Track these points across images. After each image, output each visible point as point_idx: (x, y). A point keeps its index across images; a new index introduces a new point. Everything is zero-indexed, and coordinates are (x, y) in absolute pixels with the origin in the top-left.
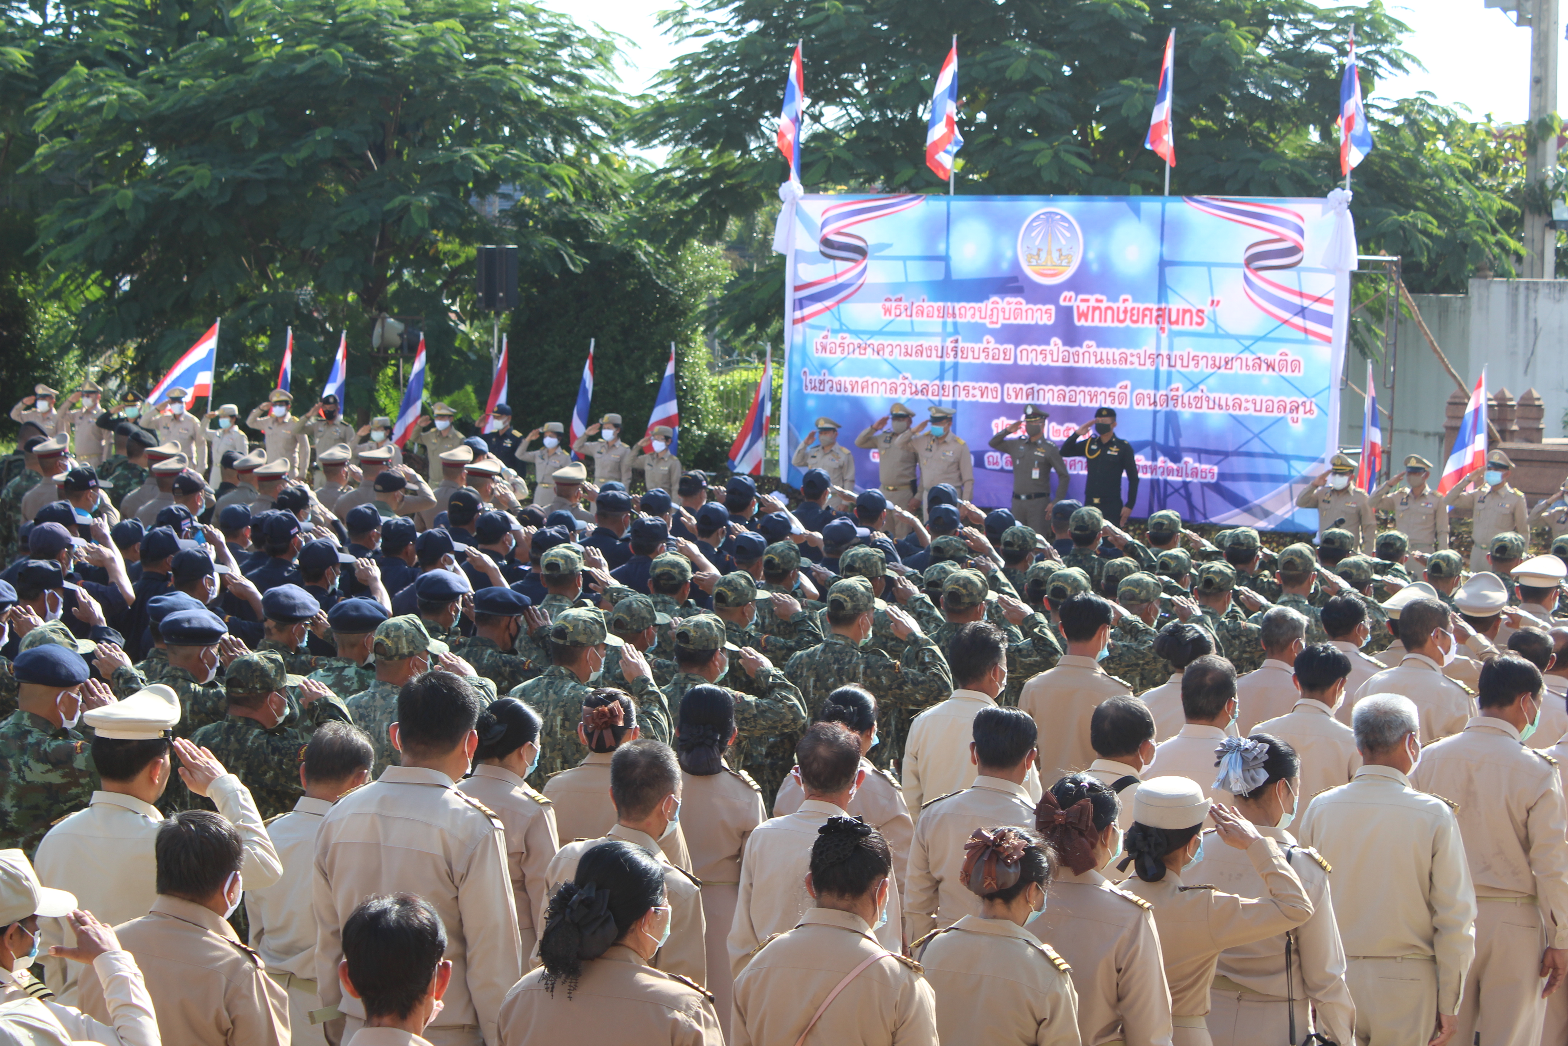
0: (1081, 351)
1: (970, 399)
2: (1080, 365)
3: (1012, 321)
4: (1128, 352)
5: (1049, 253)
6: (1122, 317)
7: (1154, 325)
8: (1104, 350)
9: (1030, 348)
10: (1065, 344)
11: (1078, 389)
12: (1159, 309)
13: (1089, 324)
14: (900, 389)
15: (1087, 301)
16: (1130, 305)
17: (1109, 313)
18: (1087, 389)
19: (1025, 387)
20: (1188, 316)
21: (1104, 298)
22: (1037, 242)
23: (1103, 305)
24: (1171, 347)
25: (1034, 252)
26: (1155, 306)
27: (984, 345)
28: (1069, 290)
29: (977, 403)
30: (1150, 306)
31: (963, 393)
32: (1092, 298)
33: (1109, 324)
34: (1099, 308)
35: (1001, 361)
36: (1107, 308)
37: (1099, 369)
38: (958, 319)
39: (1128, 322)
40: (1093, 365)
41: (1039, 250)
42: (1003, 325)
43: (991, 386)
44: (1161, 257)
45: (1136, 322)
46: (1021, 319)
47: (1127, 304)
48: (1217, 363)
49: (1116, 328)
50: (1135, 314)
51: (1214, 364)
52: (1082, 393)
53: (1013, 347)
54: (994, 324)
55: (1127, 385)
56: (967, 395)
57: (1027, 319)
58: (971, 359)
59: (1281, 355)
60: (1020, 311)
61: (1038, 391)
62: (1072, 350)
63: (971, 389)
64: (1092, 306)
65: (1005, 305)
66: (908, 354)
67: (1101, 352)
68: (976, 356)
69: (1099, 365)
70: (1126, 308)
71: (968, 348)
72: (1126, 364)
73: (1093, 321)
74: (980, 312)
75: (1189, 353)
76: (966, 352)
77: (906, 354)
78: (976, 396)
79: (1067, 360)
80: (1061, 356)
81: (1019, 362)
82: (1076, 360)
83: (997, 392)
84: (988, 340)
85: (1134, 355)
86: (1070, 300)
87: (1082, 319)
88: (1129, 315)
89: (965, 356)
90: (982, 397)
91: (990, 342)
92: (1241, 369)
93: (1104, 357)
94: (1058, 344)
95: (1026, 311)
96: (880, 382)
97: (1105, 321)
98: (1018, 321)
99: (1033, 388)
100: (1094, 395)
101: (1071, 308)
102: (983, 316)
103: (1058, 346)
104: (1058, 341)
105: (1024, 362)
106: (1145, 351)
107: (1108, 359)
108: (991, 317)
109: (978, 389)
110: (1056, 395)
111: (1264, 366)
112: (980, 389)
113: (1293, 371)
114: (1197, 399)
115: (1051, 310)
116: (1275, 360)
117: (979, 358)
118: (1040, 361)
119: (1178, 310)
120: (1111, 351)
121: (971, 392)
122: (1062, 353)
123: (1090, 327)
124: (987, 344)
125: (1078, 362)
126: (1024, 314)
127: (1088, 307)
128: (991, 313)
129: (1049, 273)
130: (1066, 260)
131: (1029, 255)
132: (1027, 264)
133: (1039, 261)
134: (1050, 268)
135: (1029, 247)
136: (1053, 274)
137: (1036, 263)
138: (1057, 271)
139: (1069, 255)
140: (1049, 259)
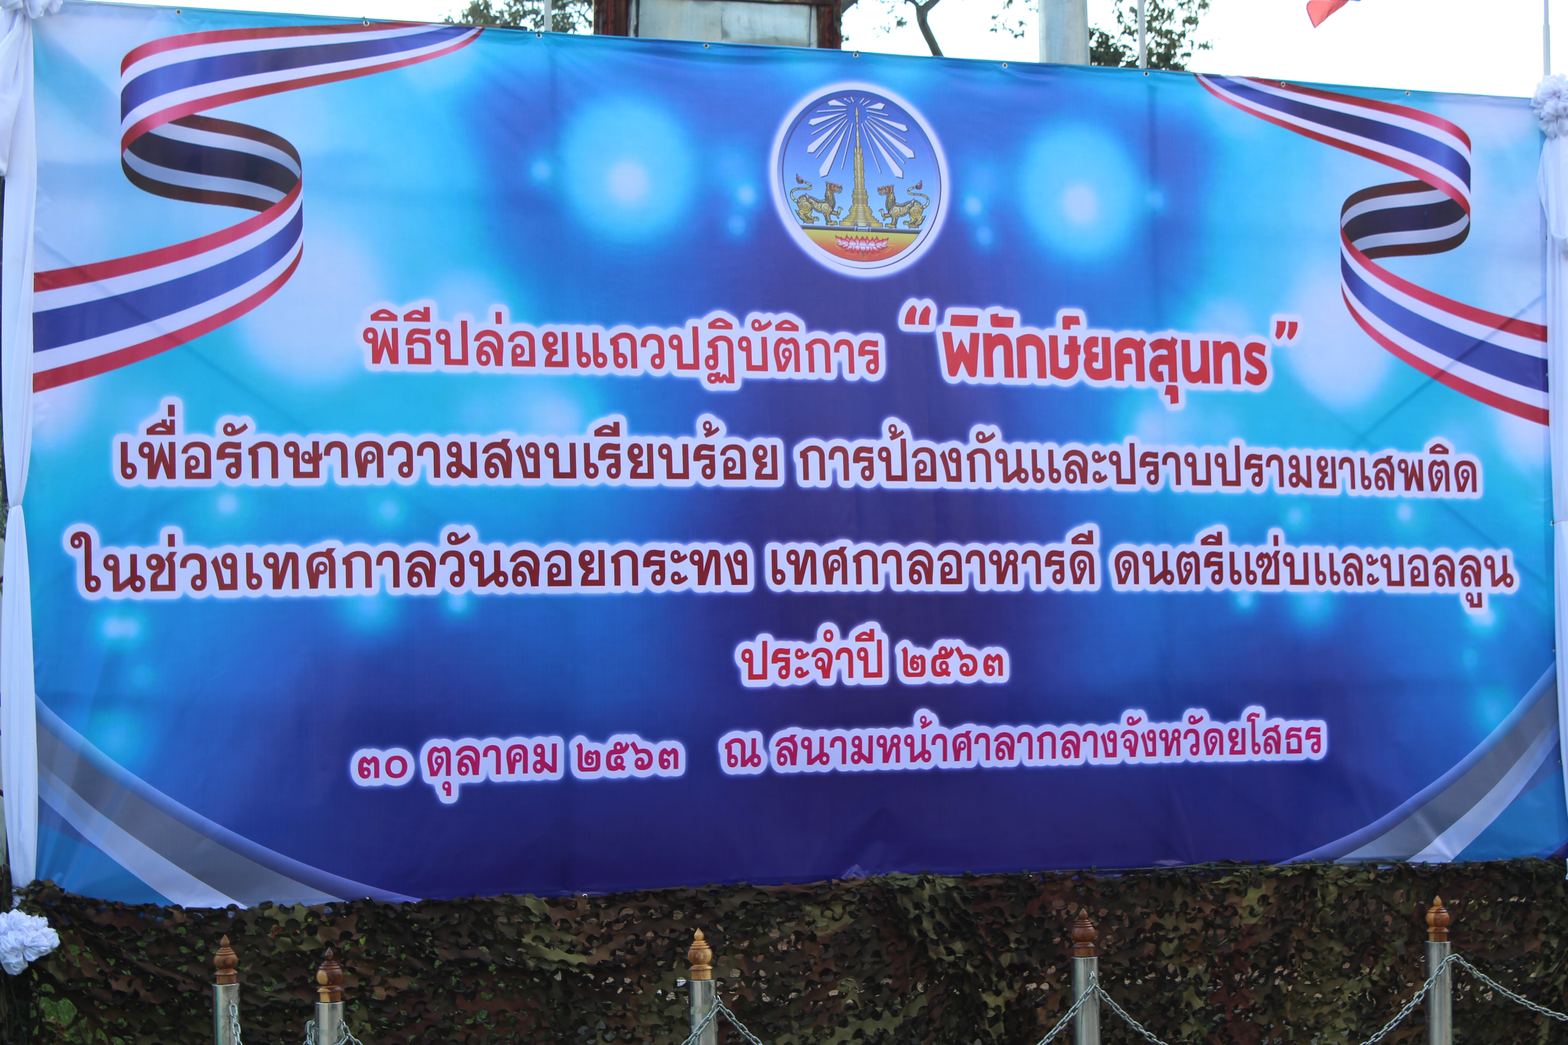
0: (964, 450)
1: (668, 586)
2: (965, 484)
3: (772, 373)
4: (1088, 450)
5: (860, 198)
6: (1064, 362)
7: (1150, 381)
8: (1027, 448)
9: (826, 446)
10: (917, 435)
11: (964, 550)
12: (1160, 344)
13: (980, 379)
14: (443, 573)
15: (972, 321)
16: (1082, 332)
17: (1031, 352)
18: (986, 549)
19: (820, 551)
20: (1227, 359)
21: (1014, 314)
22: (824, 170)
23: (1013, 334)
25: (819, 193)
26: (1150, 337)
28: (920, 295)
29: (689, 596)
30: (1136, 335)
31: (645, 573)
32: (984, 316)
33: (1032, 379)
34: (1003, 340)
35: (750, 482)
36: (1024, 341)
37: (1015, 495)
38: (611, 369)
39: (1081, 375)
40: (998, 483)
41: (832, 188)
42: (746, 384)
43: (726, 550)
45: (1104, 374)
46: (797, 369)
47: (1074, 330)
48: (1303, 473)
49: (1053, 389)
50: (1097, 354)
51: (1297, 474)
52: (975, 560)
53: (779, 442)
54: (721, 382)
55: (1091, 533)
56: (658, 578)
57: (812, 369)
58: (660, 478)
59: (1433, 451)
60: (791, 346)
61: (857, 559)
62: (939, 448)
63: (667, 558)
64: (984, 335)
65: (747, 331)
66: (461, 468)
67: (1019, 452)
68: (678, 468)
69: (1015, 484)
70: (1073, 340)
71: (650, 447)
72: (1084, 480)
73: (989, 372)
74: (679, 349)
75: (1237, 448)
76: (644, 458)
77: (457, 468)
78: (685, 578)
79: (928, 473)
80: (911, 463)
81: (802, 483)
82: (953, 473)
83: (744, 564)
84: (708, 426)
85: (1104, 457)
86: (924, 320)
87: (962, 368)
88: (1082, 357)
89: (643, 469)
90: (702, 580)
91: (717, 430)
92: (1353, 486)
93: (1027, 464)
94: (902, 433)
95: (809, 347)
96: (374, 552)
97: (1023, 373)
98: (789, 374)
99: (843, 549)
100: (1008, 562)
101: (929, 340)
102: (688, 359)
103: (902, 437)
104: (902, 426)
105: (814, 482)
106: (1132, 446)
107: (1036, 470)
108: (711, 362)
109: (688, 559)
110: (906, 566)
111: (1399, 478)
112: (696, 558)
113: (1461, 489)
114: (1266, 561)
115: (875, 344)
116: (1421, 462)
117: (685, 475)
118: (856, 478)
119: (1204, 345)
120: (1042, 449)
121: (671, 567)
122: (915, 455)
123: (980, 388)
124: (707, 435)
125: (958, 478)
126: (804, 355)
127: (974, 337)
128: (710, 352)
129: (863, 248)
130: (907, 218)
131: (804, 202)
132: (801, 222)
133: (833, 218)
134: (865, 234)
135: (802, 182)
136: (873, 252)
137: (827, 222)
138: (884, 244)
139: (913, 205)
140: (861, 214)
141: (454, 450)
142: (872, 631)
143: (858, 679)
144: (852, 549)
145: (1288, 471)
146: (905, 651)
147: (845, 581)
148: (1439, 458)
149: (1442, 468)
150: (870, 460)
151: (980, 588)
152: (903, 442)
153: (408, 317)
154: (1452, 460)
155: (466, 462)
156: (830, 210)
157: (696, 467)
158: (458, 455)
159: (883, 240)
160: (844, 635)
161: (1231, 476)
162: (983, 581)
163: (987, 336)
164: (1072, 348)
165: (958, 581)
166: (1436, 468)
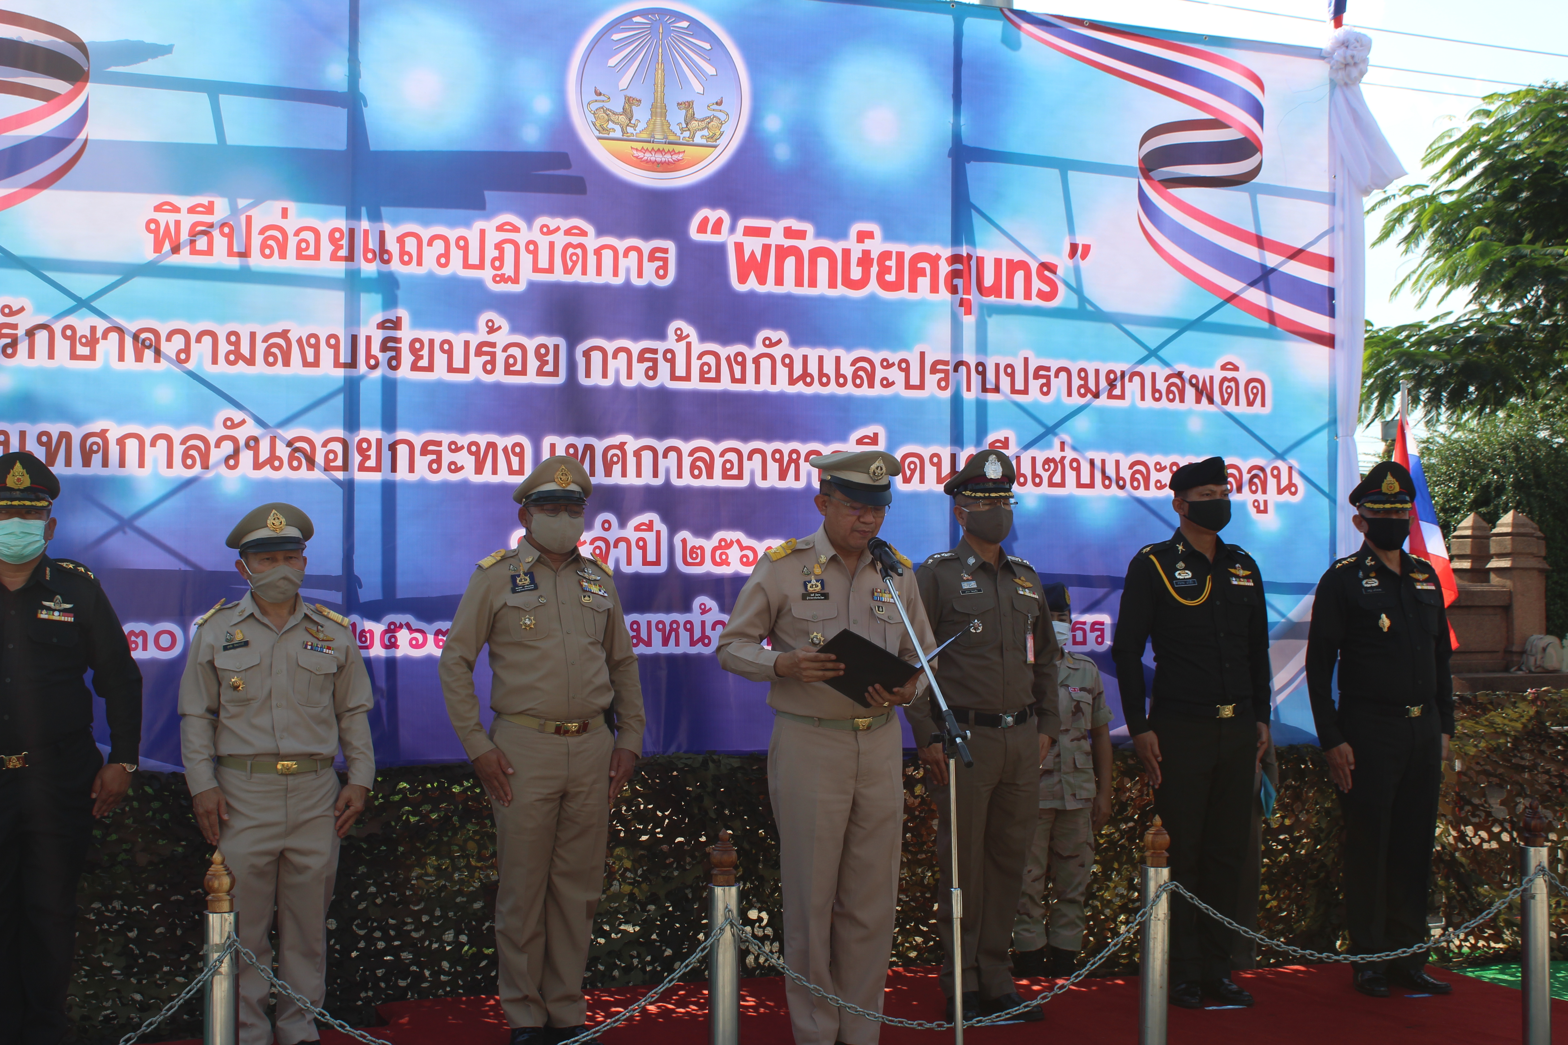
0: (750, 354)
1: (445, 475)
2: (750, 386)
3: (559, 276)
4: (876, 357)
5: (659, 111)
6: (856, 273)
7: (944, 294)
8: (813, 354)
9: (611, 346)
10: (704, 338)
11: (746, 448)
12: (955, 259)
13: (770, 287)
14: (218, 456)
15: (765, 232)
16: (876, 246)
17: (823, 264)
18: (769, 447)
19: (600, 445)
20: (1019, 276)
21: (809, 228)
22: (624, 83)
23: (806, 246)
24: (982, 346)
25: (617, 105)
26: (946, 252)
27: (482, 335)
28: (714, 204)
29: (465, 484)
30: (932, 250)
31: (422, 462)
32: (777, 228)
33: (822, 288)
34: (796, 252)
35: (531, 378)
36: (816, 253)
37: (800, 398)
38: (395, 266)
39: (873, 286)
40: (782, 386)
42: (532, 285)
43: (504, 441)
44: (957, 137)
45: (896, 286)
46: (584, 272)
47: (868, 244)
48: (1092, 385)
49: (843, 299)
50: (890, 267)
51: (1085, 386)
52: (757, 457)
53: (561, 342)
54: (506, 282)
55: (876, 435)
56: (435, 466)
57: (599, 273)
58: (440, 372)
59: (1223, 368)
60: (579, 251)
61: (637, 454)
62: (725, 351)
63: (444, 449)
64: (777, 246)
65: (535, 234)
66: (239, 356)
67: (805, 358)
68: (458, 363)
69: (800, 388)
70: (866, 253)
71: (431, 342)
72: (871, 385)
73: (779, 281)
74: (465, 249)
75: (1026, 360)
76: (425, 353)
77: (236, 356)
78: (462, 468)
79: (712, 374)
80: (696, 365)
81: (583, 380)
82: (738, 375)
83: (521, 455)
84: (490, 324)
85: (893, 364)
86: (717, 228)
87: (752, 276)
88: (874, 270)
89: (424, 363)
90: (479, 470)
91: (500, 328)
92: (1143, 398)
93: (813, 369)
94: (688, 336)
95: (598, 252)
96: (148, 435)
97: (813, 283)
98: (576, 277)
99: (623, 444)
100: (791, 460)
101: (721, 249)
102: (474, 259)
103: (688, 340)
104: (689, 329)
105: (596, 380)
106: (922, 354)
107: (822, 374)
108: (497, 264)
109: (465, 450)
110: (687, 461)
111: (1190, 392)
112: (473, 449)
113: (1250, 404)
114: (1052, 465)
115: (665, 251)
116: (1211, 378)
117: (466, 370)
118: (639, 378)
119: (998, 262)
120: (829, 356)
121: (447, 457)
122: (700, 357)
123: (770, 296)
124: (489, 333)
125: (743, 380)
126: (592, 260)
127: (766, 248)
128: (496, 253)
129: (659, 160)
130: (705, 132)
131: (601, 114)
132: (597, 133)
133: (630, 130)
134: (661, 147)
135: (600, 94)
136: (669, 163)
137: (623, 133)
138: (680, 156)
139: (712, 121)
140: (658, 127)
141: (233, 339)
142: (651, 522)
143: (637, 566)
144: (632, 443)
145: (1076, 382)
146: (684, 541)
147: (624, 474)
148: (1230, 374)
149: (1232, 384)
150: (655, 361)
151: (761, 484)
152: (689, 345)
153: (192, 210)
154: (1242, 377)
155: (245, 350)
156: (628, 122)
157: (476, 363)
158: (237, 344)
159: (679, 153)
160: (623, 524)
161: (1020, 386)
162: (764, 477)
163: (779, 248)
164: (865, 261)
165: (740, 476)
166: (1226, 384)
